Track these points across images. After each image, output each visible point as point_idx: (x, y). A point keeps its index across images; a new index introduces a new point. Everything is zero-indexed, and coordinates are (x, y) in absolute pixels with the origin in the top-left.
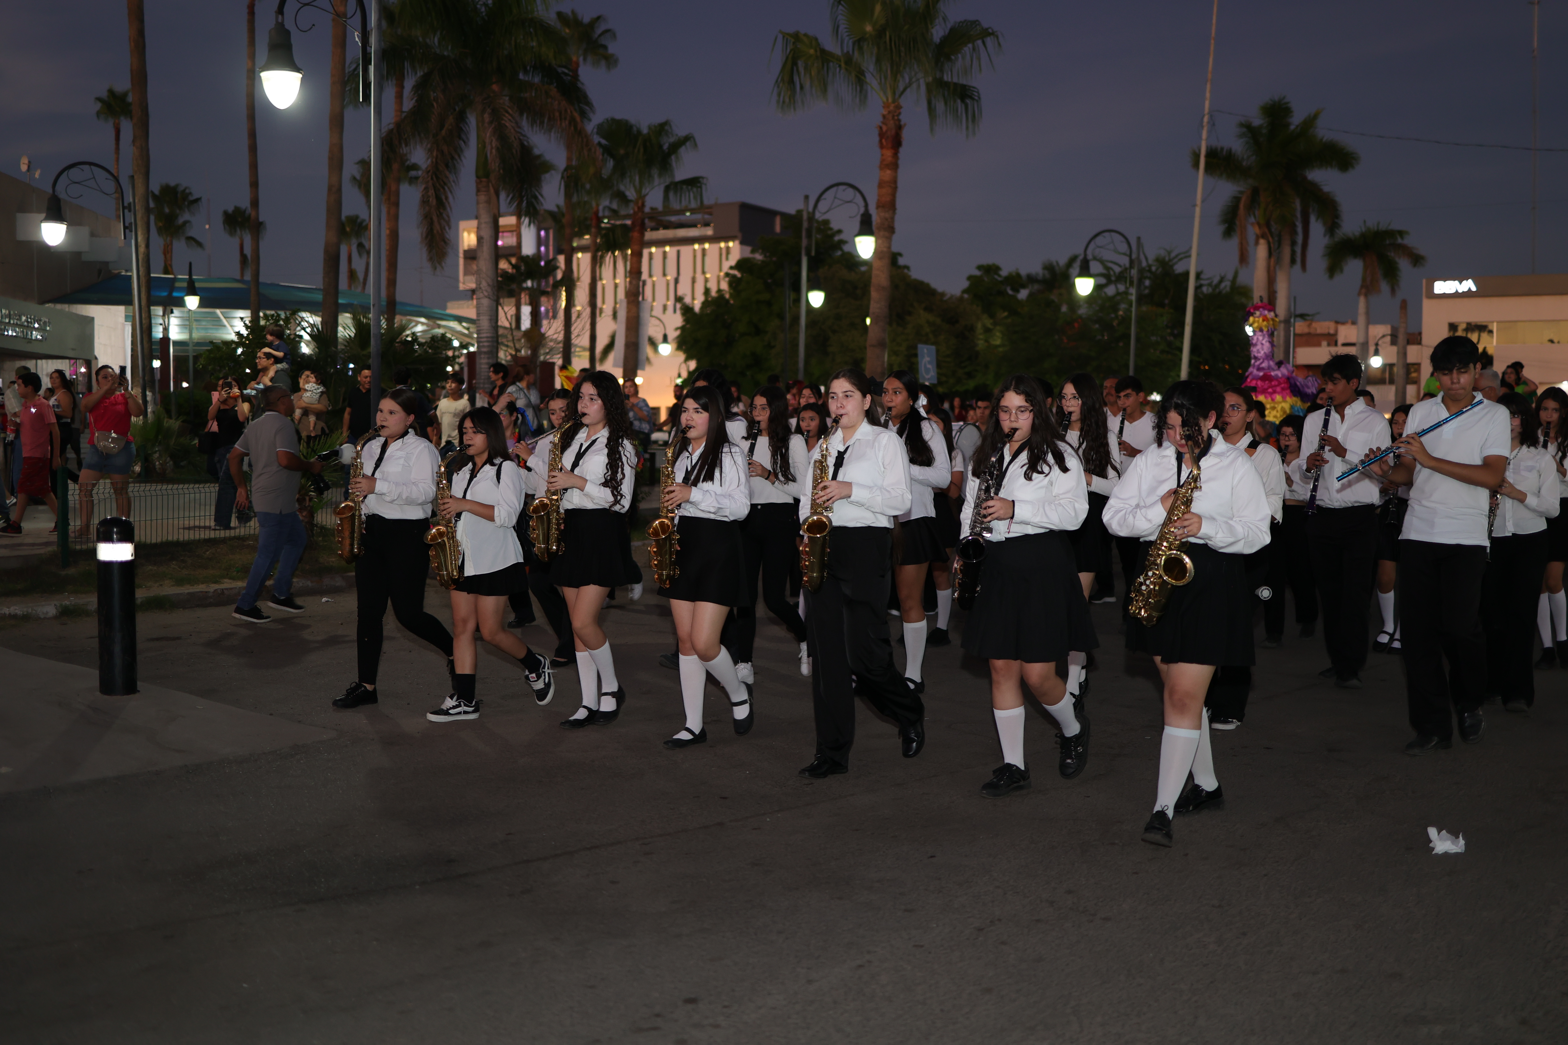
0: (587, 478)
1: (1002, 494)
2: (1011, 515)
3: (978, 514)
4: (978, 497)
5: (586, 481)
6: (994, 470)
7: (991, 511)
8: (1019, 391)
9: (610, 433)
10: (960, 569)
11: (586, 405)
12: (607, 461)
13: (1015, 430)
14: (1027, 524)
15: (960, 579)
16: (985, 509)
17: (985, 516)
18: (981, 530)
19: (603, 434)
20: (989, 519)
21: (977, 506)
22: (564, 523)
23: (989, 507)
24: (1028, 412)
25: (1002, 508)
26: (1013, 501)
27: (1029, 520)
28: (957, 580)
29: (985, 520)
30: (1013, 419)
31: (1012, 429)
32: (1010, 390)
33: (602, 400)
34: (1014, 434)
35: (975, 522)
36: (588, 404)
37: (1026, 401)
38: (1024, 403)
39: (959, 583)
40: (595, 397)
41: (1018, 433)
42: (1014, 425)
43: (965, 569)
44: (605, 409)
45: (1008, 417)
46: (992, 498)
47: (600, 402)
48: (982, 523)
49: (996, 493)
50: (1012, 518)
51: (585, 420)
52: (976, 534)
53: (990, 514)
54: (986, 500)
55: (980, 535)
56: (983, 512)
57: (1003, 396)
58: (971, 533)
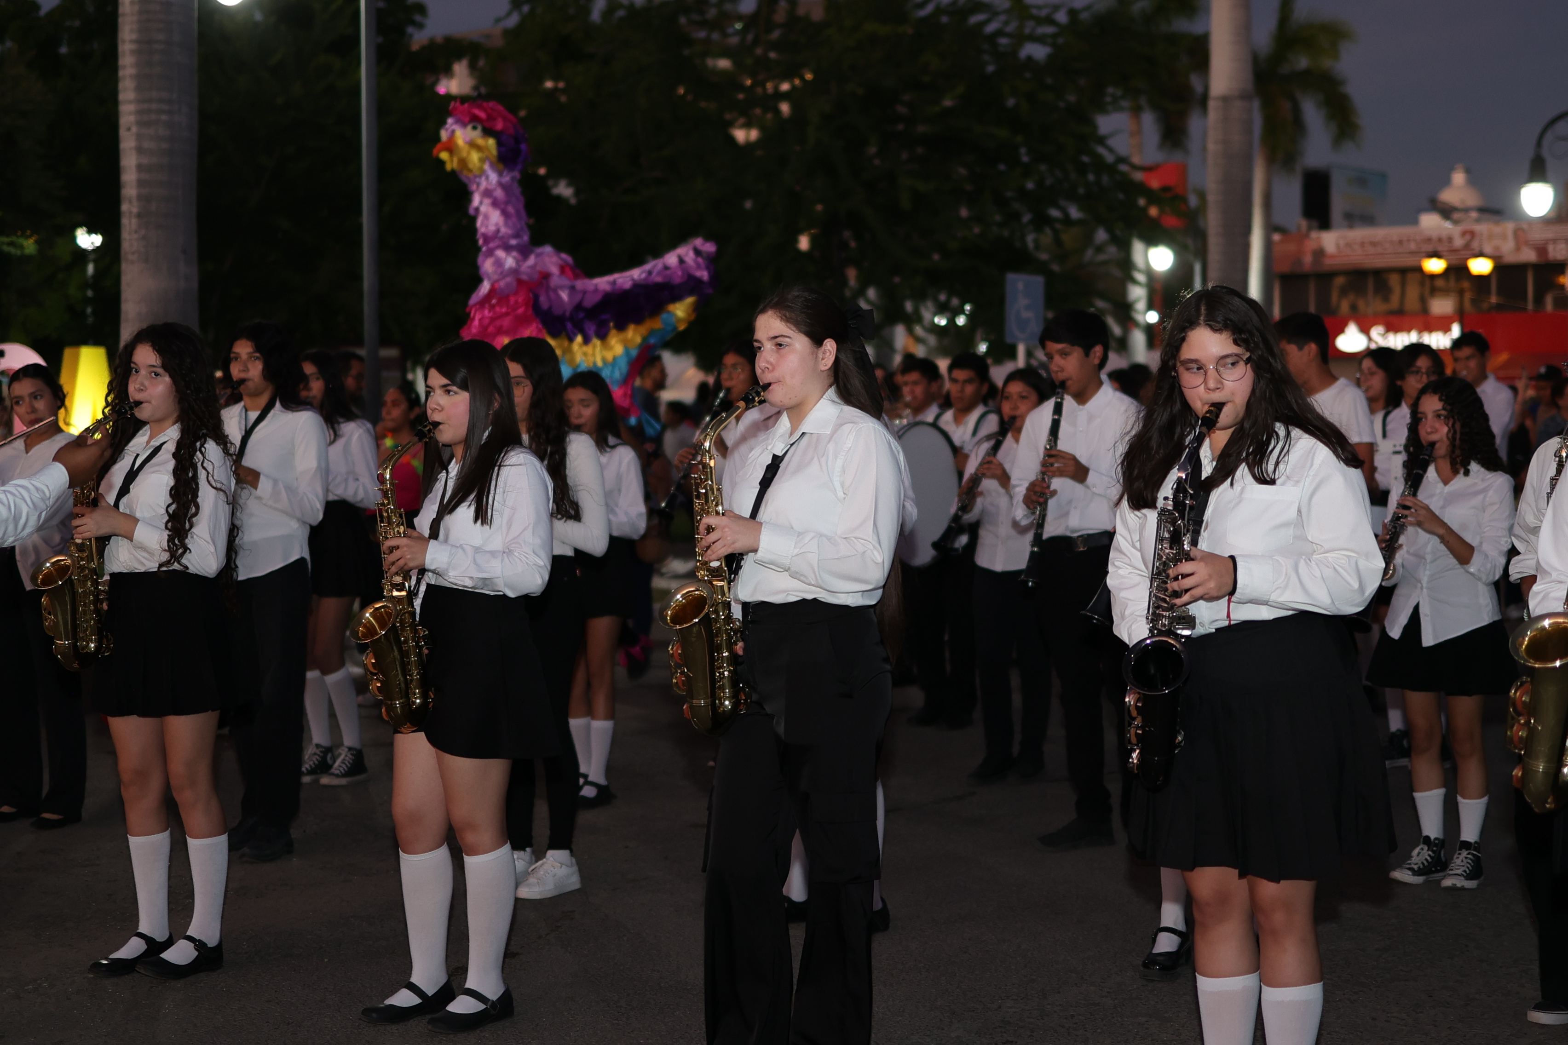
0: (138, 515)
1: (1204, 544)
2: (1230, 588)
3: (1162, 588)
4: (1158, 556)
5: (136, 521)
6: (1185, 498)
7: (1187, 583)
8: (1219, 326)
9: (183, 432)
10: (1137, 707)
11: (142, 384)
12: (172, 482)
13: (1218, 406)
14: (1266, 603)
15: (1138, 728)
16: (1176, 579)
17: (1177, 594)
18: (1171, 623)
19: (171, 434)
20: (1186, 598)
21: (1159, 574)
22: (107, 599)
23: (1184, 576)
24: (1242, 364)
25: (1210, 577)
26: (1233, 558)
27: (1266, 598)
28: (1133, 731)
29: (1178, 601)
30: (1212, 384)
31: (1213, 405)
32: (1199, 324)
33: (170, 376)
34: (1218, 416)
35: (1158, 607)
36: (147, 383)
37: (1236, 342)
38: (1234, 349)
39: (1137, 734)
40: (160, 370)
41: (1225, 410)
42: (1217, 397)
43: (1147, 708)
44: (177, 391)
45: (1201, 380)
46: (1189, 558)
47: (167, 379)
48: (1172, 608)
49: (1194, 543)
50: (1232, 592)
51: (142, 413)
52: (1161, 633)
53: (1187, 591)
54: (1177, 560)
55: (1171, 633)
56: (1173, 586)
57: (1183, 339)
58: (1151, 631)
